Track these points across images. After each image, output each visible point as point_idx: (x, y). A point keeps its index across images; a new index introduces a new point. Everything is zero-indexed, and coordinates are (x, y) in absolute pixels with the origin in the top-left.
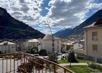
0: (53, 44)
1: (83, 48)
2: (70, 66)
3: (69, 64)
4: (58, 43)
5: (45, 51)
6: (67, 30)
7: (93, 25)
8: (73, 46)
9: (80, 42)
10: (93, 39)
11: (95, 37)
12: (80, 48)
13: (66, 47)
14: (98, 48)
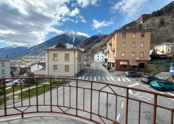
1: (43, 69)
4: (3, 66)
7: (54, 47)
8: (30, 68)
9: (40, 64)
10: (54, 60)
11: (55, 58)
12: (39, 69)
14: (58, 67)
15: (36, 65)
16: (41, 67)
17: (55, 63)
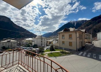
0: (42, 41)
1: (58, 43)
2: (51, 53)
3: (50, 52)
4: (44, 41)
5: (37, 45)
6: (50, 33)
7: (62, 31)
8: (52, 42)
9: (56, 40)
10: (62, 39)
11: (63, 37)
12: (56, 43)
13: (49, 42)
14: (65, 43)
15: (55, 41)
16: (57, 42)
17: (63, 40)
